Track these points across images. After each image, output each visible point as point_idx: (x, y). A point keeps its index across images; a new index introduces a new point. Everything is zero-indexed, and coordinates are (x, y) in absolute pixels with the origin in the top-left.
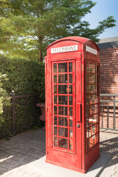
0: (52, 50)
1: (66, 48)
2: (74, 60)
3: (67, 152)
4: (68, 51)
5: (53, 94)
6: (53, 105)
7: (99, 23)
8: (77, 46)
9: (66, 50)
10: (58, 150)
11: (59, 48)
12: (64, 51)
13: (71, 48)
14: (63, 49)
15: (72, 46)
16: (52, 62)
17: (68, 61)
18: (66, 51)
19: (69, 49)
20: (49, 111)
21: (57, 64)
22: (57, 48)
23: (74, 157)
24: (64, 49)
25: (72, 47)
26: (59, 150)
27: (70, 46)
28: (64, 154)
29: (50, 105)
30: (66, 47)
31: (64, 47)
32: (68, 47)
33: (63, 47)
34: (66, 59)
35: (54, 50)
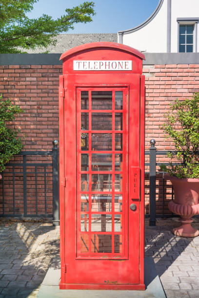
0: (75, 62)
1: (107, 64)
2: (126, 87)
3: (110, 258)
4: (111, 69)
5: (80, 152)
6: (79, 173)
7: (66, 11)
8: (130, 62)
9: (107, 67)
10: (90, 258)
11: (92, 62)
12: (103, 68)
13: (118, 64)
14: (101, 64)
15: (121, 61)
16: (77, 87)
17: (114, 88)
18: (107, 69)
19: (114, 66)
20: (70, 185)
21: (90, 93)
22: (88, 61)
23: (123, 266)
24: (104, 64)
25: (121, 64)
26: (93, 258)
27: (117, 62)
28: (104, 263)
29: (71, 174)
30: (107, 62)
31: (104, 62)
32: (111, 62)
33: (101, 61)
34: (108, 85)
35: (82, 65)
